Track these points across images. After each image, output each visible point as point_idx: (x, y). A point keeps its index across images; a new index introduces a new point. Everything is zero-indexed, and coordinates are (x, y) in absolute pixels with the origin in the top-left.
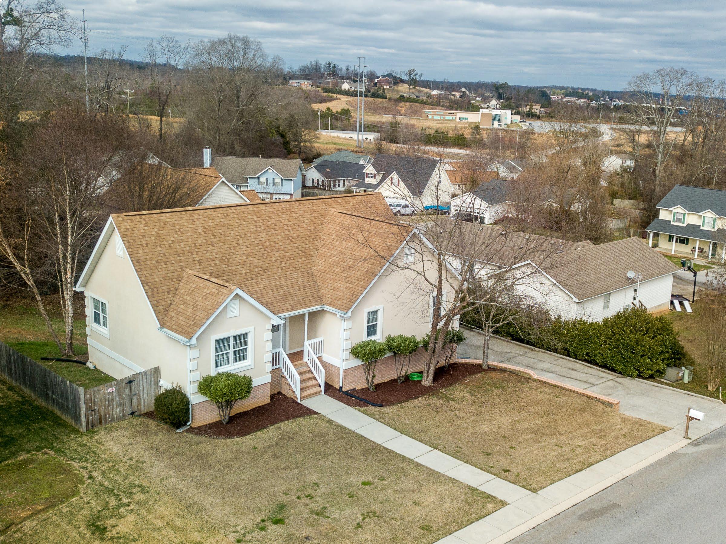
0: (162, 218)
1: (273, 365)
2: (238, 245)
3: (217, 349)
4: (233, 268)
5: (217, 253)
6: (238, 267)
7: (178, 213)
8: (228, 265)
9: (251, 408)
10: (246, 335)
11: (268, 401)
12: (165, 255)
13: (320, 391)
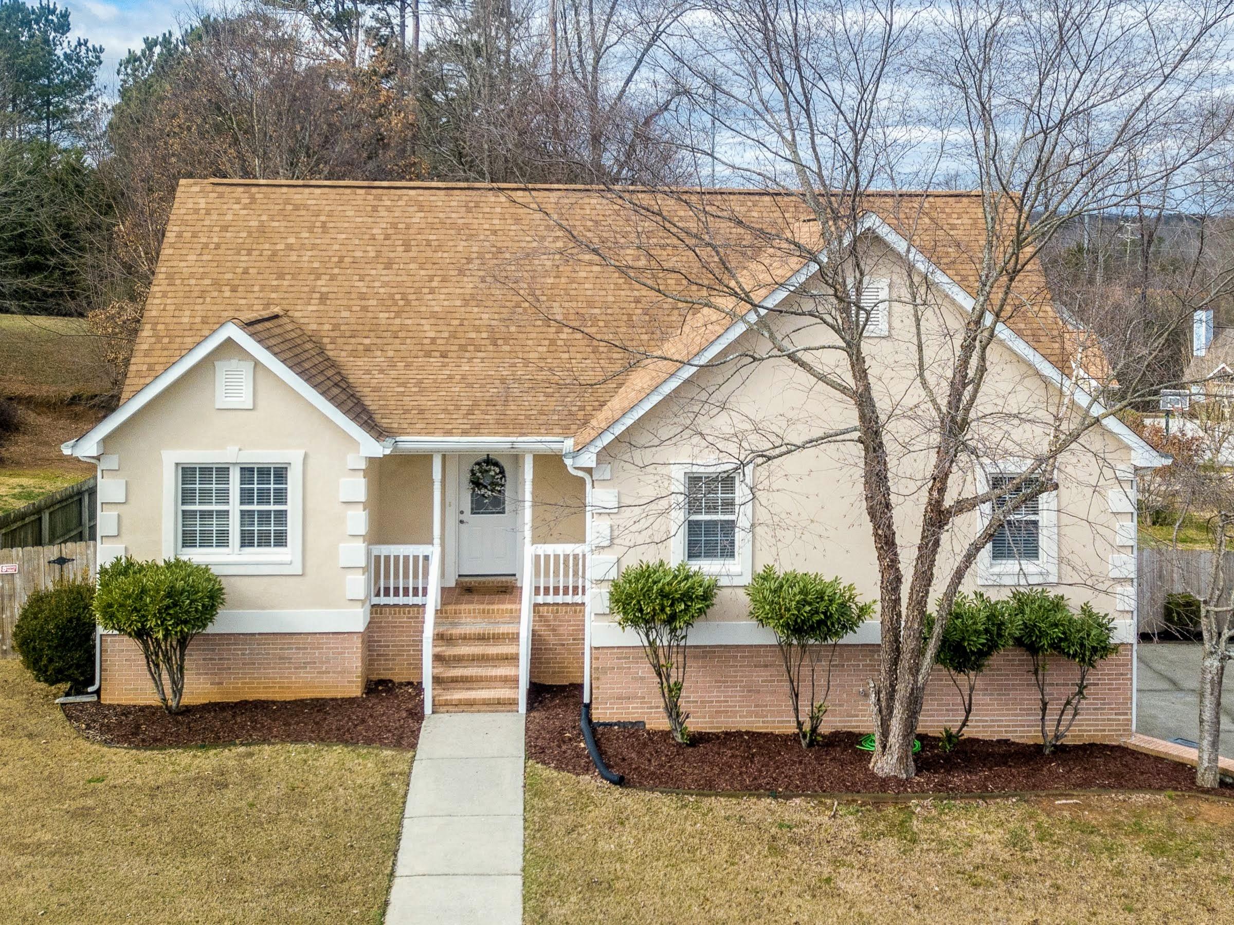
0: (299, 196)
3: (187, 496)
4: (409, 322)
5: (385, 285)
6: (423, 322)
7: (348, 191)
8: (398, 314)
9: (289, 696)
10: (281, 473)
11: (356, 691)
12: (246, 272)
13: (514, 702)
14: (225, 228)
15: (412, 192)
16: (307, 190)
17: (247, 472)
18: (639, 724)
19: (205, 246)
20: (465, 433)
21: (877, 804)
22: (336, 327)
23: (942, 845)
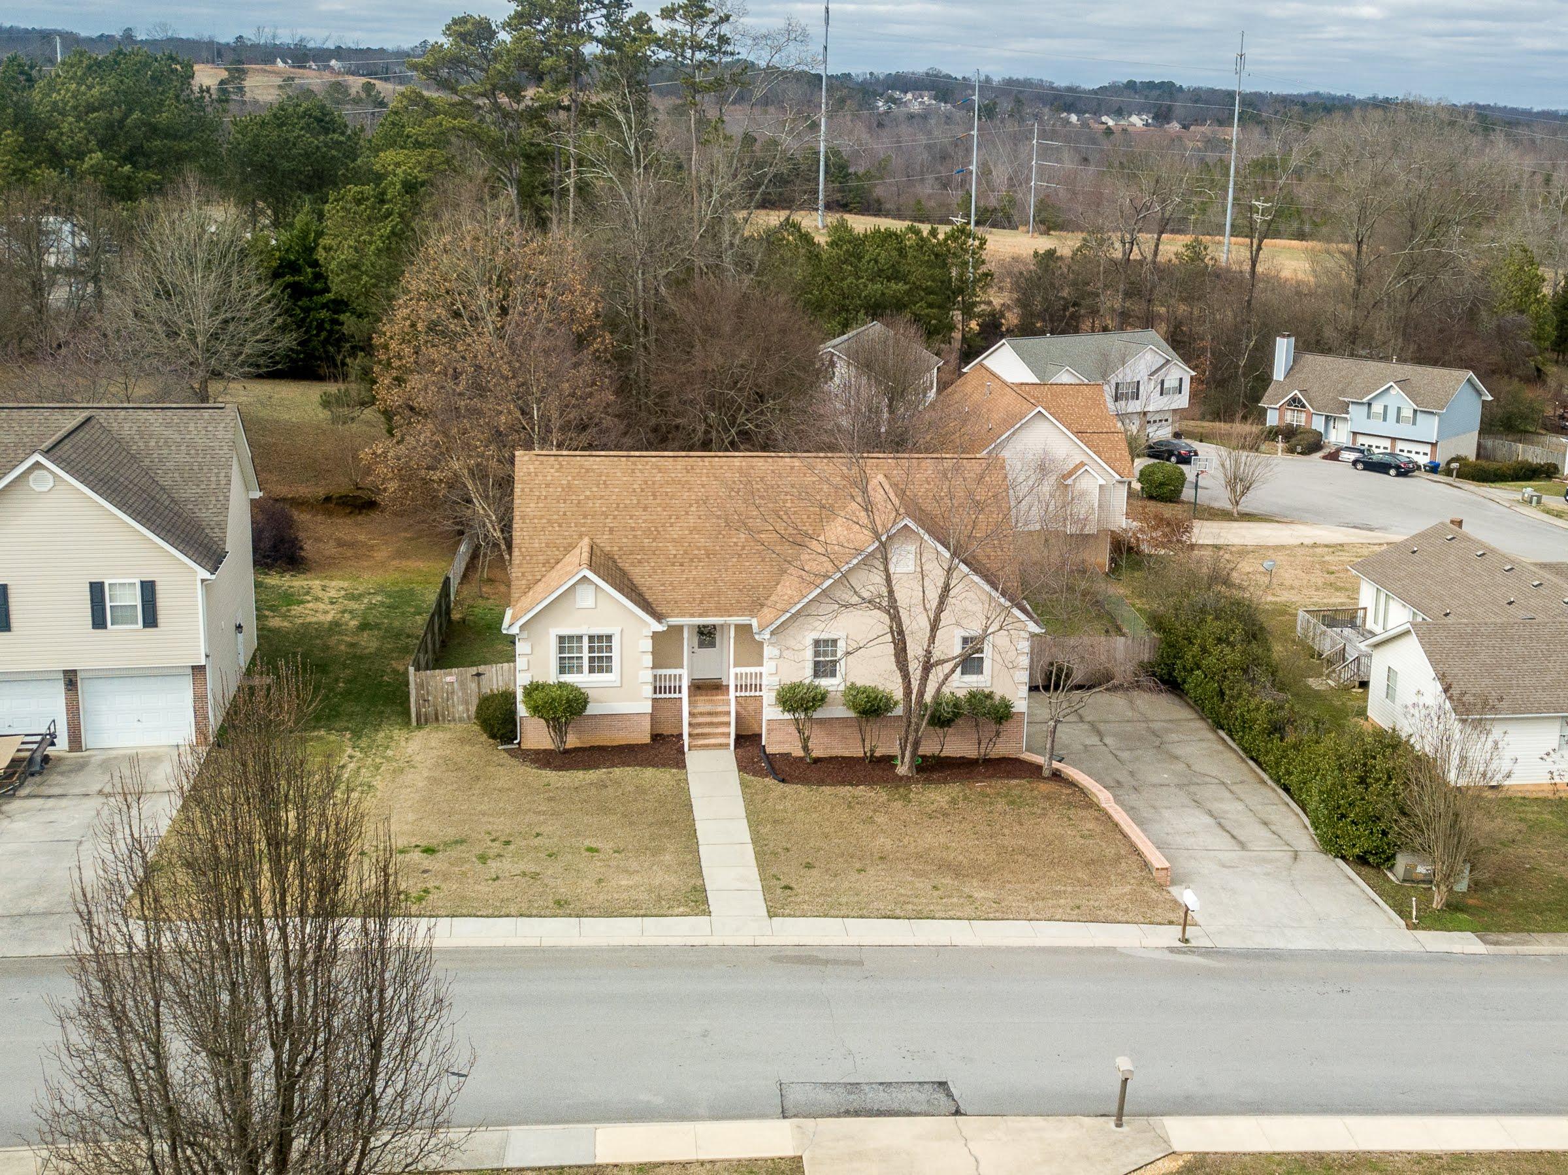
0: (586, 463)
1: (655, 692)
2: (687, 513)
3: (561, 650)
4: (661, 545)
5: (645, 521)
6: (668, 544)
7: (614, 459)
8: (654, 540)
9: (615, 744)
10: (609, 638)
11: (648, 740)
12: (565, 514)
13: (728, 745)
14: (548, 486)
15: (654, 459)
16: (591, 459)
17: (591, 638)
18: (789, 754)
19: (539, 497)
20: (701, 616)
21: (897, 787)
22: (620, 549)
23: (921, 803)
